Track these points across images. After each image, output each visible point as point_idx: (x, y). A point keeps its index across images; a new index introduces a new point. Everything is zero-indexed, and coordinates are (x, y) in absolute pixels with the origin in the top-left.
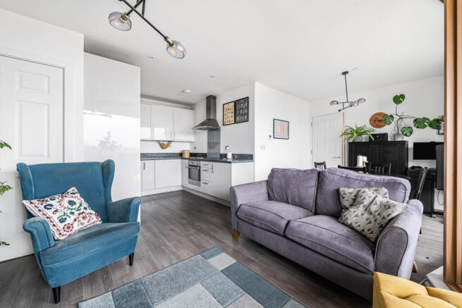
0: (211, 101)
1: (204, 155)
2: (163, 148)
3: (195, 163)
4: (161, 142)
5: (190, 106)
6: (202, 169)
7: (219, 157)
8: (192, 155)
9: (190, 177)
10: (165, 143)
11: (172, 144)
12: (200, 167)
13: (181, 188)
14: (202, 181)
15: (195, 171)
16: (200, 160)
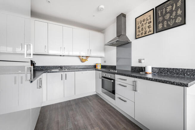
0: (121, 18)
1: (114, 68)
2: (82, 62)
3: (109, 76)
4: (81, 58)
5: (101, 30)
6: (116, 83)
7: (130, 69)
8: (103, 67)
9: (103, 87)
10: (84, 58)
11: (89, 59)
12: (114, 80)
13: (95, 93)
14: (116, 96)
15: (108, 83)
16: (115, 73)
